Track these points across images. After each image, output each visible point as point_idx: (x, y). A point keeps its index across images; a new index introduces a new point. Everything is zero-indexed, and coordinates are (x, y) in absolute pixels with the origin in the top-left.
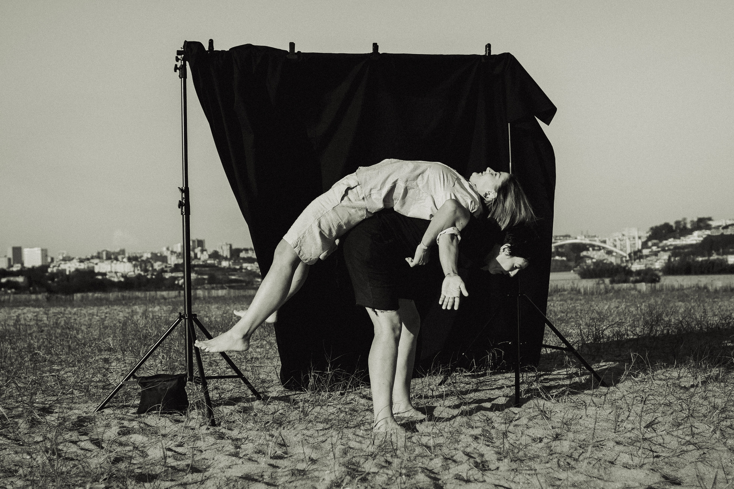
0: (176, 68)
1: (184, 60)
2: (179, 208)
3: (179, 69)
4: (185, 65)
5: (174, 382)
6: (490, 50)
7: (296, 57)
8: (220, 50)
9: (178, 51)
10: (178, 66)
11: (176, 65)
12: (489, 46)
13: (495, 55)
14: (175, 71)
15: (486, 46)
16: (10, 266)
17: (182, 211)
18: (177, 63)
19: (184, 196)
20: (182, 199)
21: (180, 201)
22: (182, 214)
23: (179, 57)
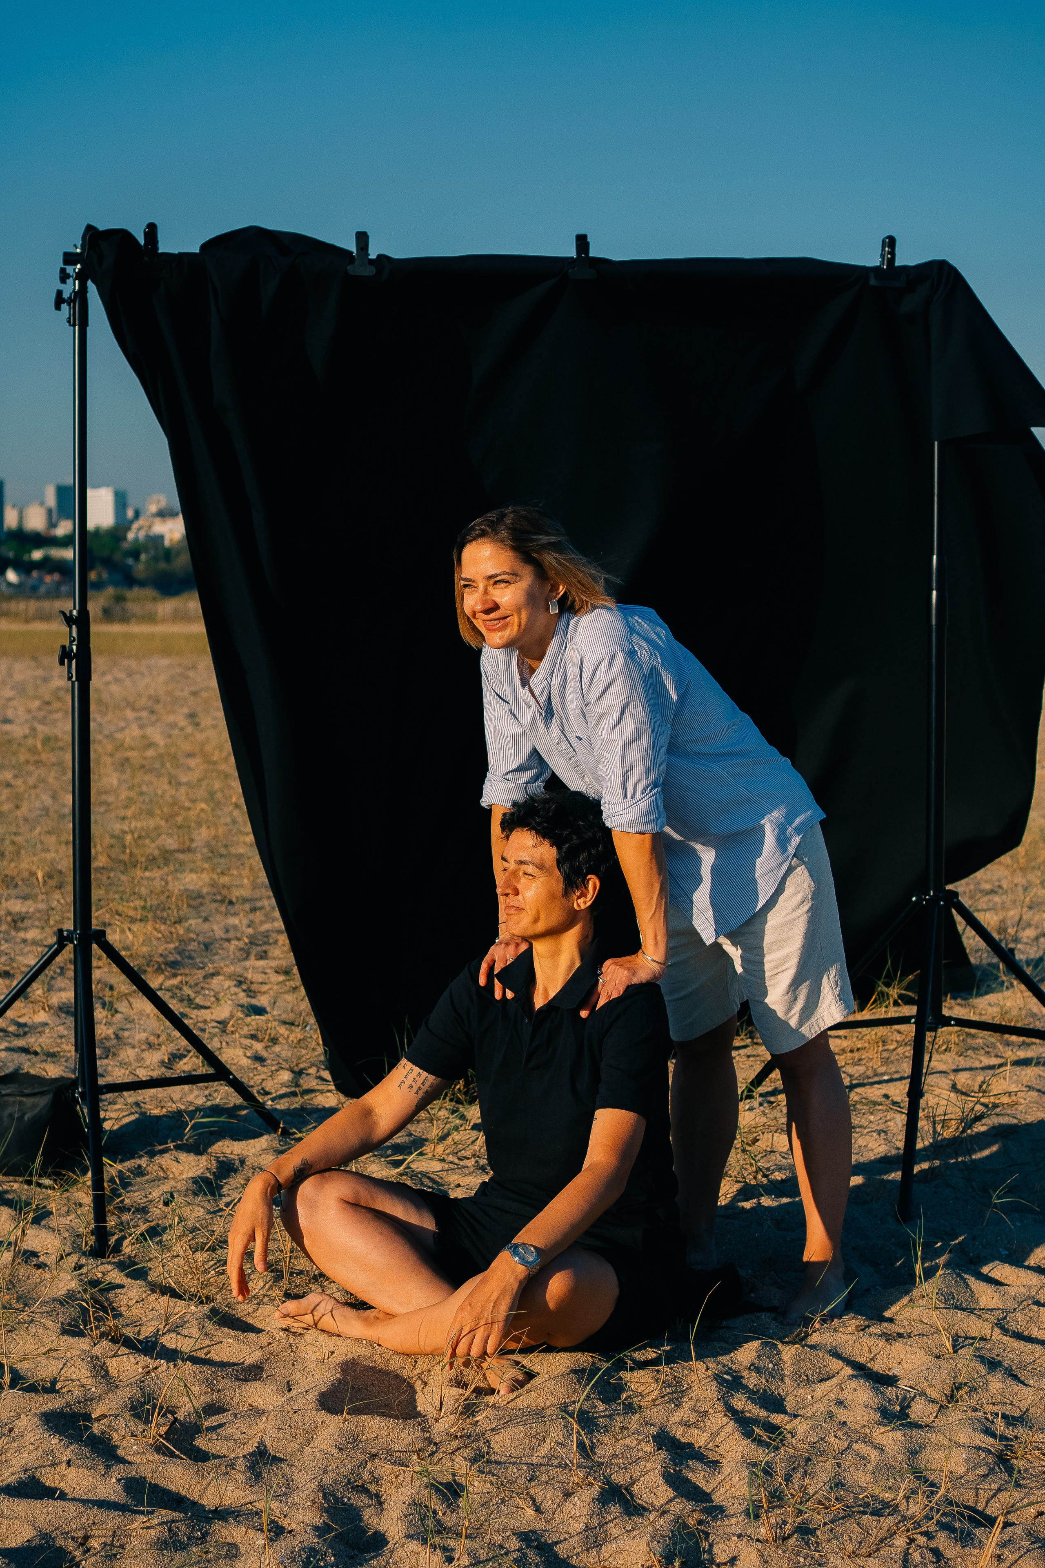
0: (59, 301)
1: (82, 277)
2: (62, 663)
3: (69, 302)
4: (83, 289)
5: (43, 1101)
6: (892, 253)
7: (371, 271)
8: (176, 251)
9: (66, 254)
10: (66, 295)
11: (60, 293)
12: (890, 242)
13: (905, 268)
14: (58, 307)
15: (884, 242)
16: (52, 525)
17: (69, 672)
18: (62, 287)
19: (75, 634)
20: (71, 642)
21: (64, 647)
22: (70, 678)
23: (70, 269)
